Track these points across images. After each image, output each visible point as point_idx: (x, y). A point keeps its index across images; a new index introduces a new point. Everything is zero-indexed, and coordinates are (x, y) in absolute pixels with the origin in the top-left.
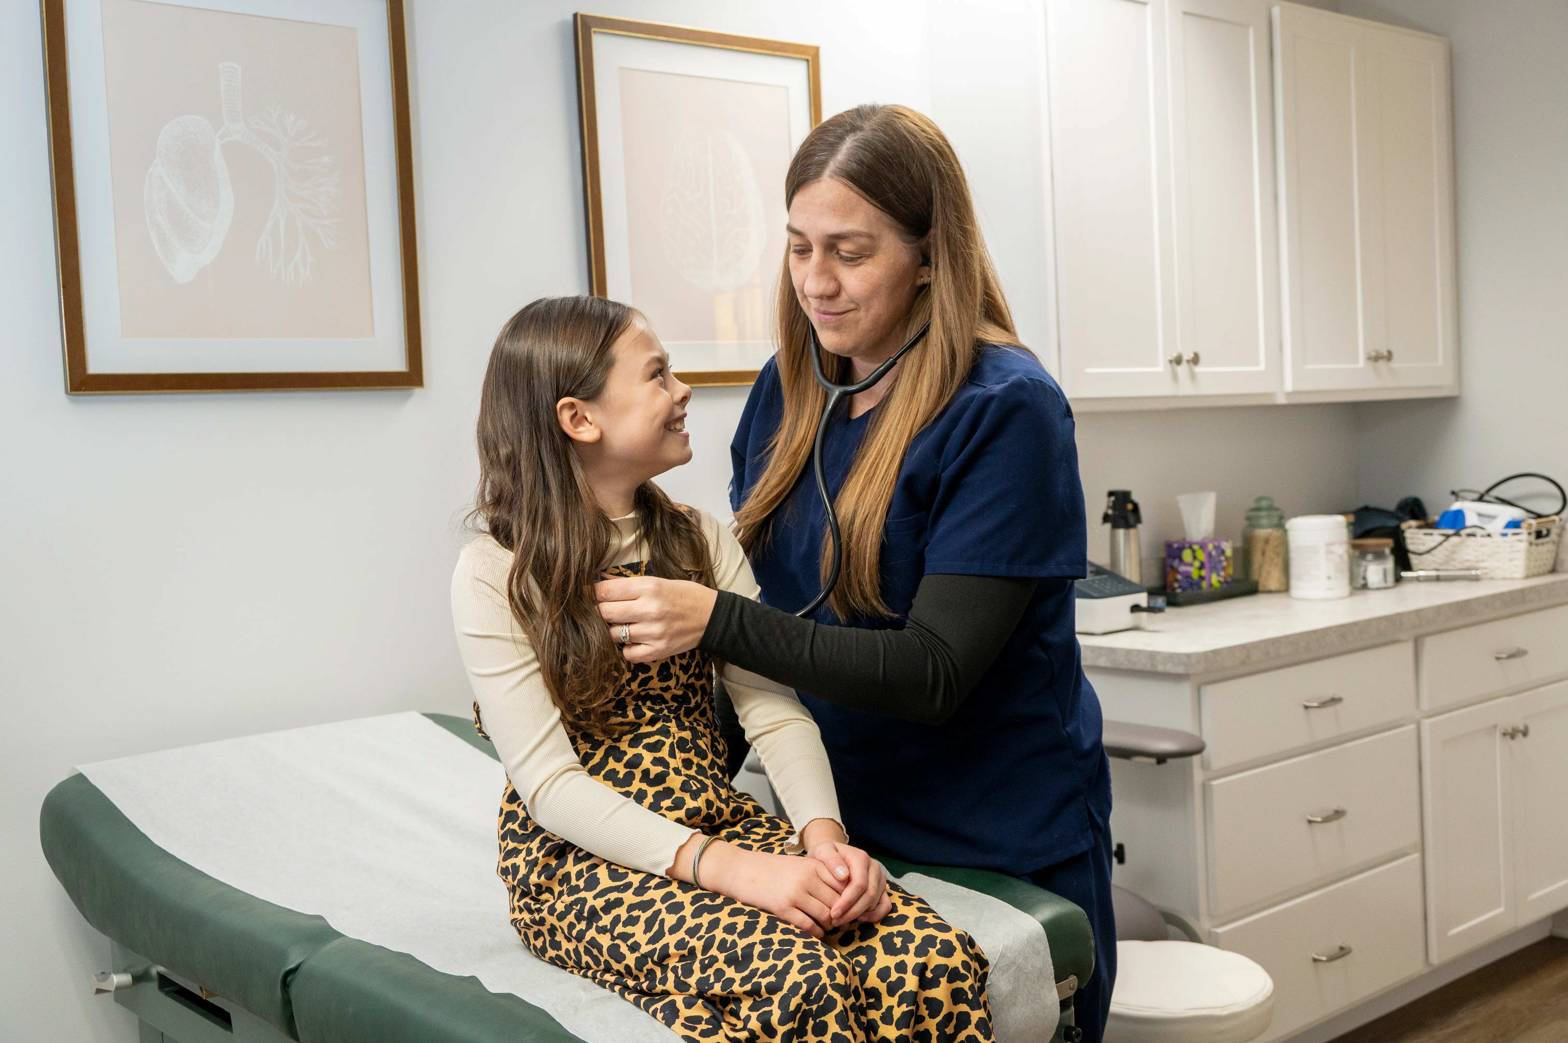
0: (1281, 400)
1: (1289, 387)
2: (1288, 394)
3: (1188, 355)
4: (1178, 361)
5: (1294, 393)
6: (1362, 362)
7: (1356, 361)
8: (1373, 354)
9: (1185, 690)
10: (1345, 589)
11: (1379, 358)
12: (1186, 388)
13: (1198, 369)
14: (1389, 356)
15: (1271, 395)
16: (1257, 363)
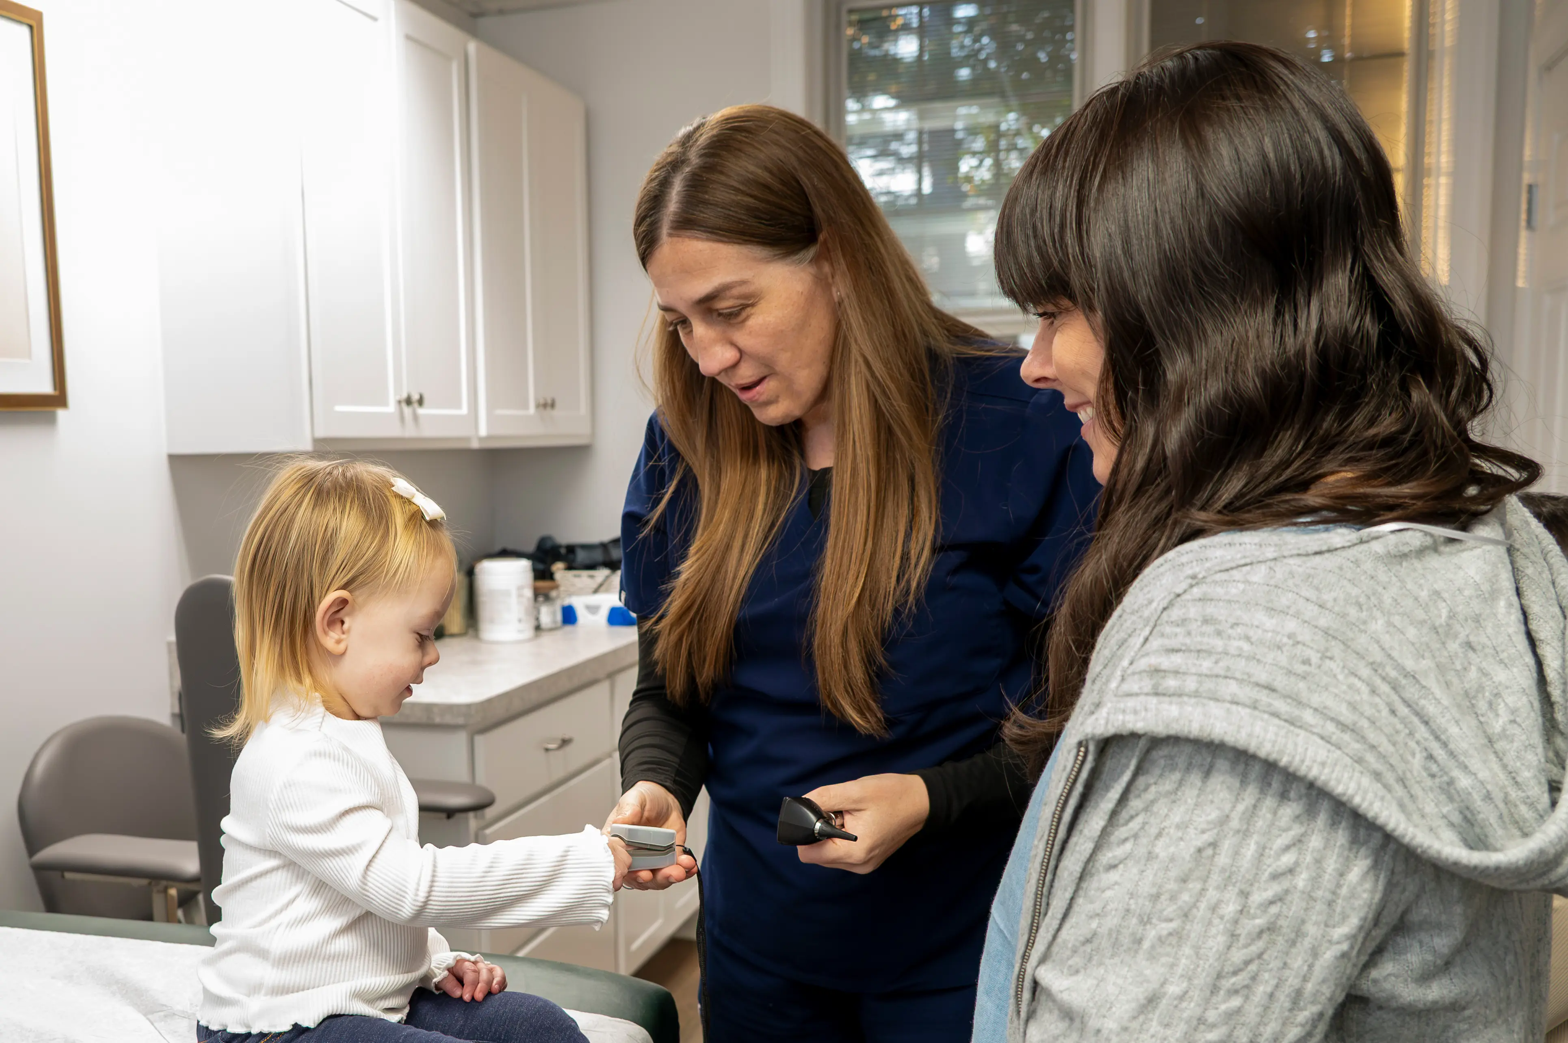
0: (475, 445)
1: (483, 431)
2: (481, 439)
3: (415, 397)
4: (409, 401)
5: (489, 438)
6: (532, 410)
7: (526, 407)
8: (542, 401)
9: (461, 739)
10: (529, 632)
11: (547, 405)
12: (410, 431)
13: (421, 411)
14: (553, 405)
15: (467, 439)
16: (459, 406)
